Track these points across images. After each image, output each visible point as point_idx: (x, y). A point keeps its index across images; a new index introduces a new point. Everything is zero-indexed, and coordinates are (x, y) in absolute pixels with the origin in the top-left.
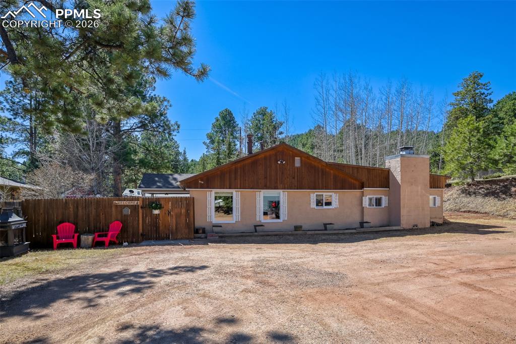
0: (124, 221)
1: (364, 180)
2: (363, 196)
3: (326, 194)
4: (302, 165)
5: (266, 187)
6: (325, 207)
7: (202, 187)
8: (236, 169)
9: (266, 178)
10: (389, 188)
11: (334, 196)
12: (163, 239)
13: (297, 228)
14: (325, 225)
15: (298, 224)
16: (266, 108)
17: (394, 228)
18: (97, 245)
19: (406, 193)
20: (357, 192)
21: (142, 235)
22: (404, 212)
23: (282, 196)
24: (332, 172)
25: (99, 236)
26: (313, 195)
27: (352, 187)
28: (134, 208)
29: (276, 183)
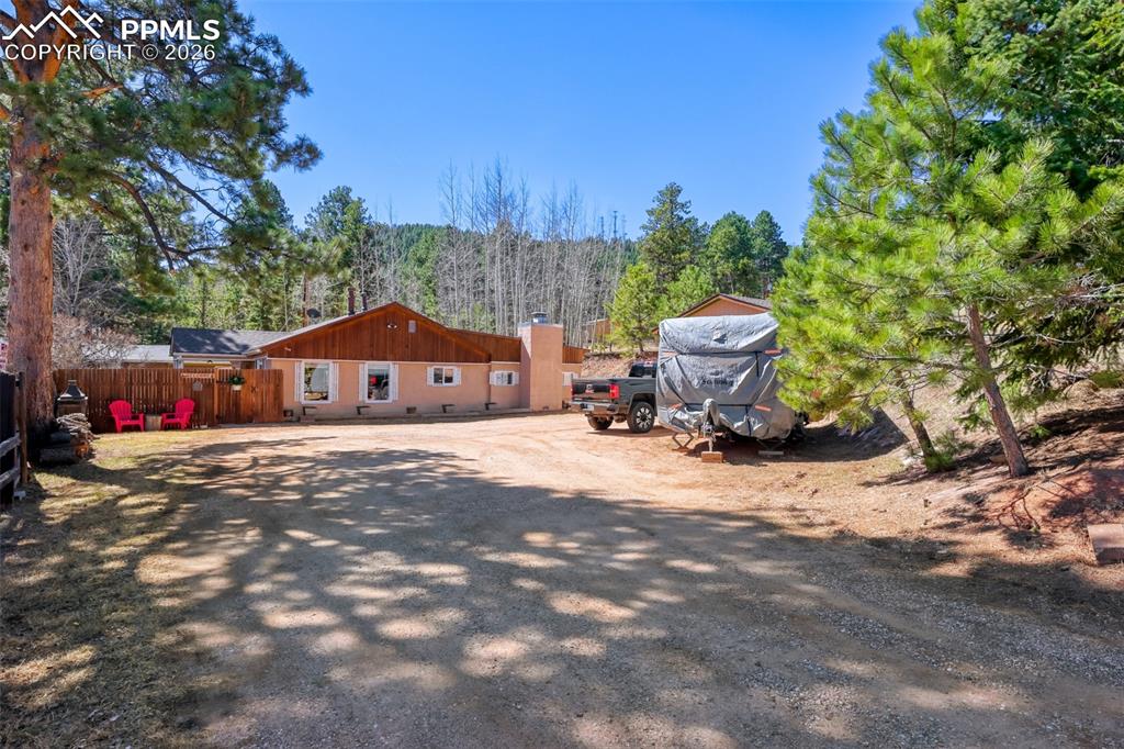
0: (196, 397)
1: (491, 352)
2: (490, 371)
3: (448, 368)
4: (417, 331)
5: (372, 358)
6: (444, 384)
7: (289, 355)
8: (334, 333)
9: (372, 345)
10: (519, 361)
11: (455, 370)
12: (245, 423)
13: (409, 410)
14: (444, 406)
15: (411, 405)
16: (349, 190)
17: (524, 410)
18: (166, 427)
19: (537, 368)
20: (483, 366)
21: (217, 417)
22: (533, 391)
23: (392, 368)
24: (454, 340)
25: (169, 417)
26: (431, 369)
27: (477, 360)
28: (208, 384)
29: (385, 352)
